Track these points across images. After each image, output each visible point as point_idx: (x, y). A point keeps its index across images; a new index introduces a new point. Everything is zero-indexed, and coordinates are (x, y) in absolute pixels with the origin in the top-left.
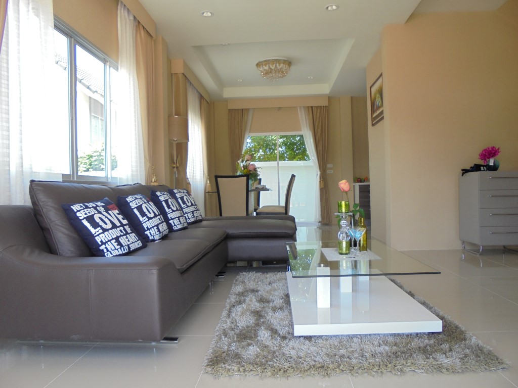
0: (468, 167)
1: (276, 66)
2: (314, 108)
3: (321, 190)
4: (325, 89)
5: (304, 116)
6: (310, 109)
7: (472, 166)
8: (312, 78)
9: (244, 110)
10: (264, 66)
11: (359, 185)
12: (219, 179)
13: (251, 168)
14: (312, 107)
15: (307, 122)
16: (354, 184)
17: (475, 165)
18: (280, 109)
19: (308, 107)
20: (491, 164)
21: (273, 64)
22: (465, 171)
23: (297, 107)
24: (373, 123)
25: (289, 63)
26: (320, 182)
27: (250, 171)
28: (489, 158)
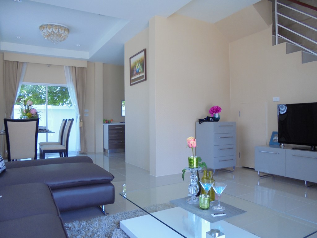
0: (203, 118)
1: (59, 30)
2: (76, 68)
3: (80, 128)
4: (86, 55)
5: (69, 73)
6: (74, 69)
7: (206, 118)
8: (79, 46)
9: (19, 63)
10: (48, 29)
11: (109, 125)
12: (8, 122)
13: (33, 112)
14: (75, 67)
15: (71, 78)
16: (103, 124)
17: (207, 117)
18: (49, 66)
19: (73, 67)
20: (217, 116)
21: (56, 29)
22: (201, 121)
23: (64, 66)
24: (131, 83)
25: (68, 30)
26: (80, 122)
27: (32, 114)
28: (216, 113)
